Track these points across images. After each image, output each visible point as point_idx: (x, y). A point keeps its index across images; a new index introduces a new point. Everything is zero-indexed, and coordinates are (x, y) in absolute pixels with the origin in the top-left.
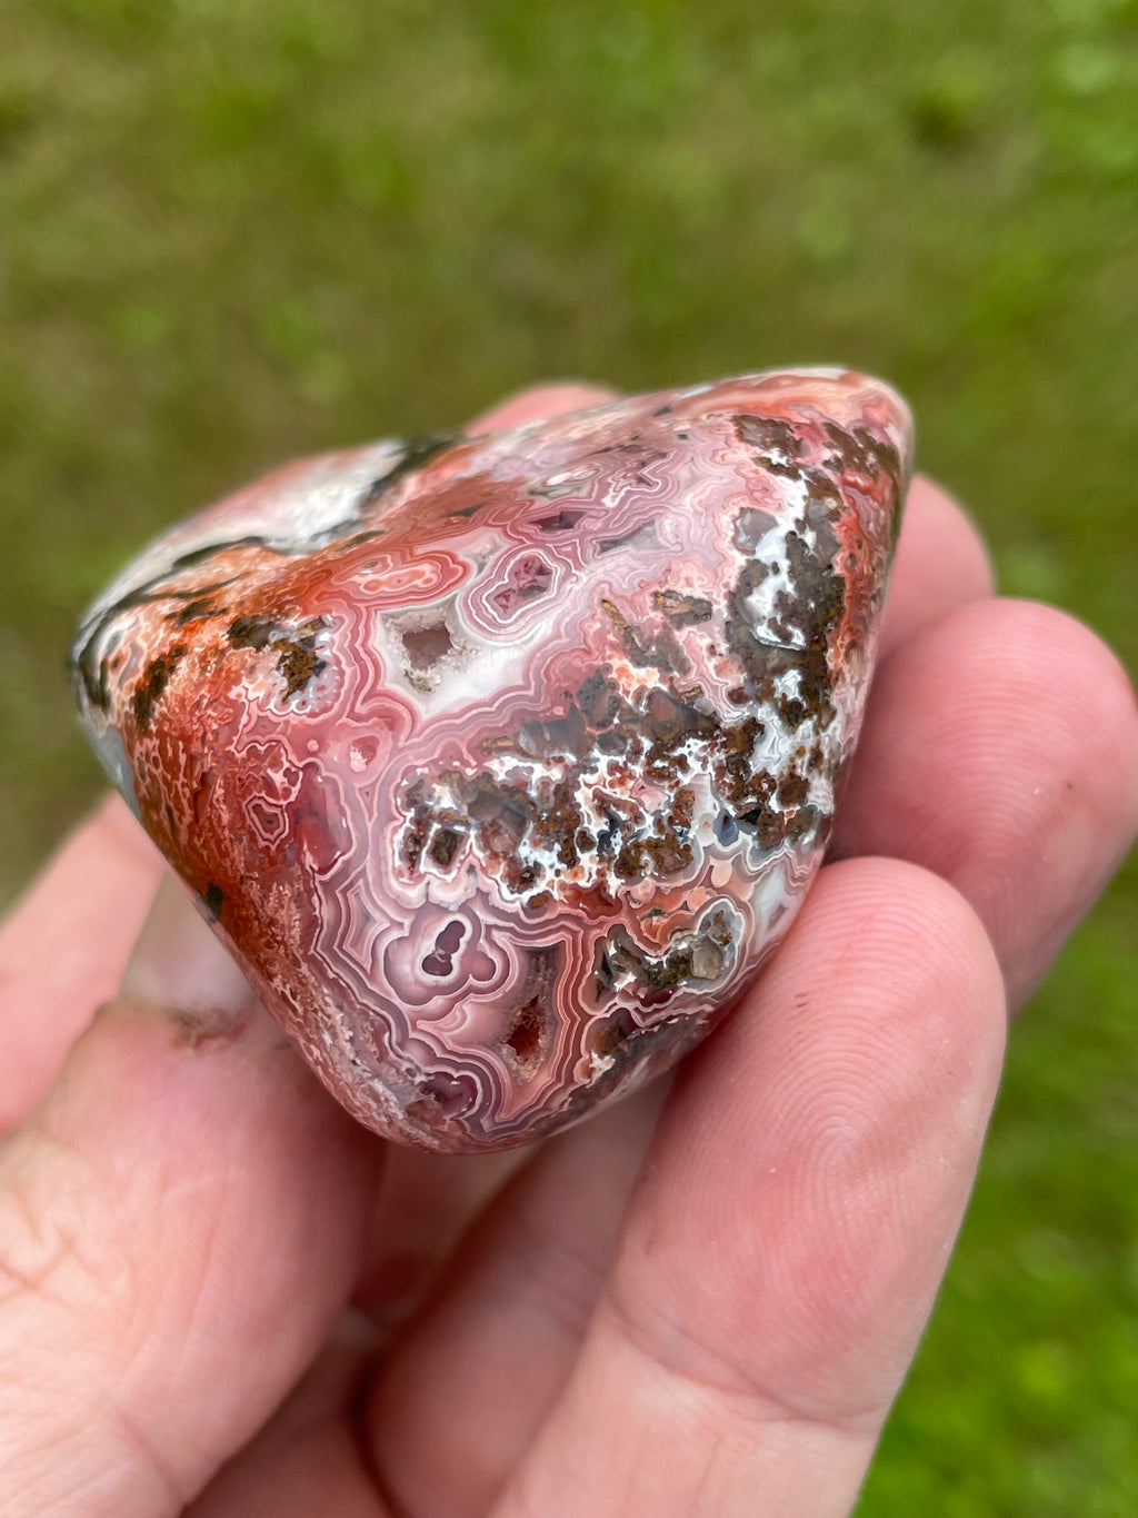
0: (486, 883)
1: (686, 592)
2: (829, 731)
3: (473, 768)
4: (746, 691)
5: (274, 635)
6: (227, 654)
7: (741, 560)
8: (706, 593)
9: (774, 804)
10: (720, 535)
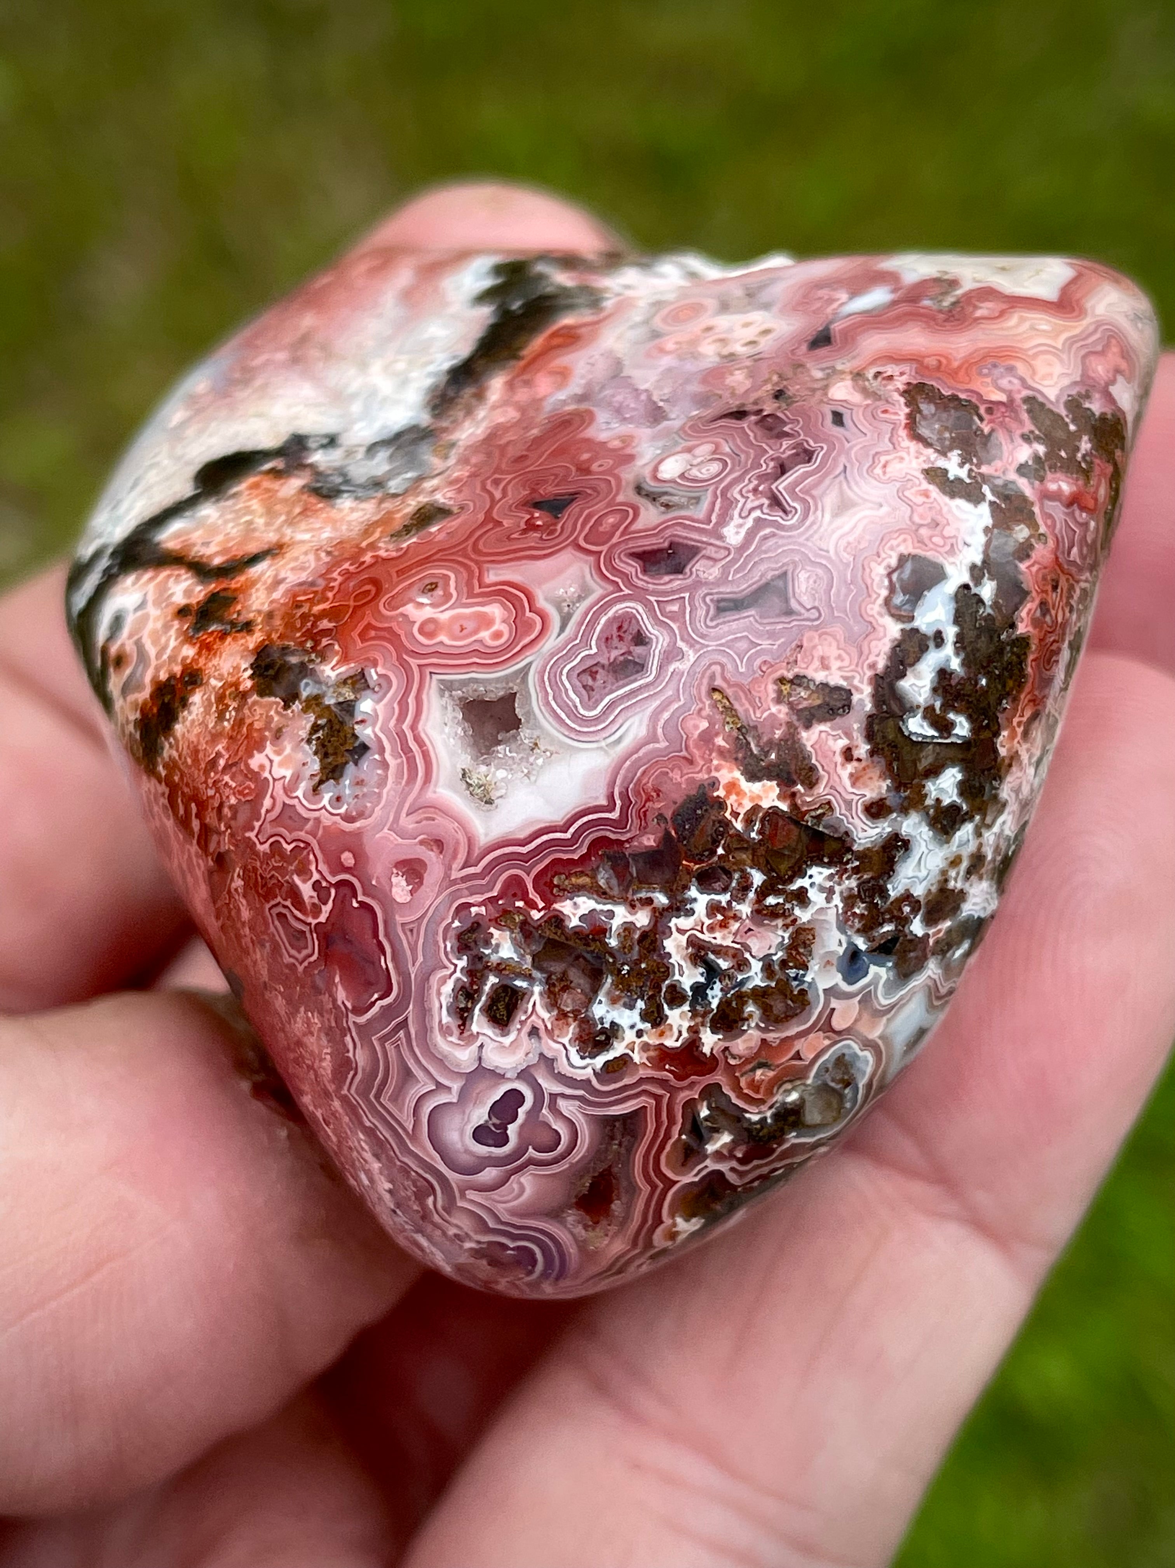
0: (551, 1048)
1: (820, 677)
2: (996, 829)
3: (539, 911)
4: (888, 803)
5: (307, 685)
6: (250, 701)
7: (893, 629)
8: (845, 678)
9: (917, 927)
10: (870, 596)
